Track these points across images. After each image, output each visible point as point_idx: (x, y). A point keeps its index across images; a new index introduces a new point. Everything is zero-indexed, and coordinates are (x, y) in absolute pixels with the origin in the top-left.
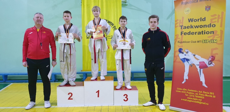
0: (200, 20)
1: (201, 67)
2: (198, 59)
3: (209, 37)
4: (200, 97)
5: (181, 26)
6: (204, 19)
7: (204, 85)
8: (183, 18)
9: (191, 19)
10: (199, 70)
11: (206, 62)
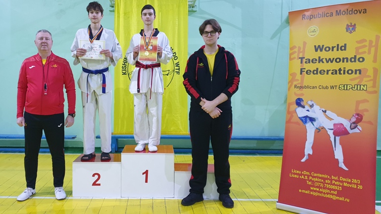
0: (335, 49)
1: (336, 134)
2: (331, 119)
3: (351, 80)
4: (333, 187)
5: (302, 59)
6: (344, 48)
7: (342, 165)
8: (305, 44)
9: (319, 46)
10: (332, 139)
11: (347, 124)
